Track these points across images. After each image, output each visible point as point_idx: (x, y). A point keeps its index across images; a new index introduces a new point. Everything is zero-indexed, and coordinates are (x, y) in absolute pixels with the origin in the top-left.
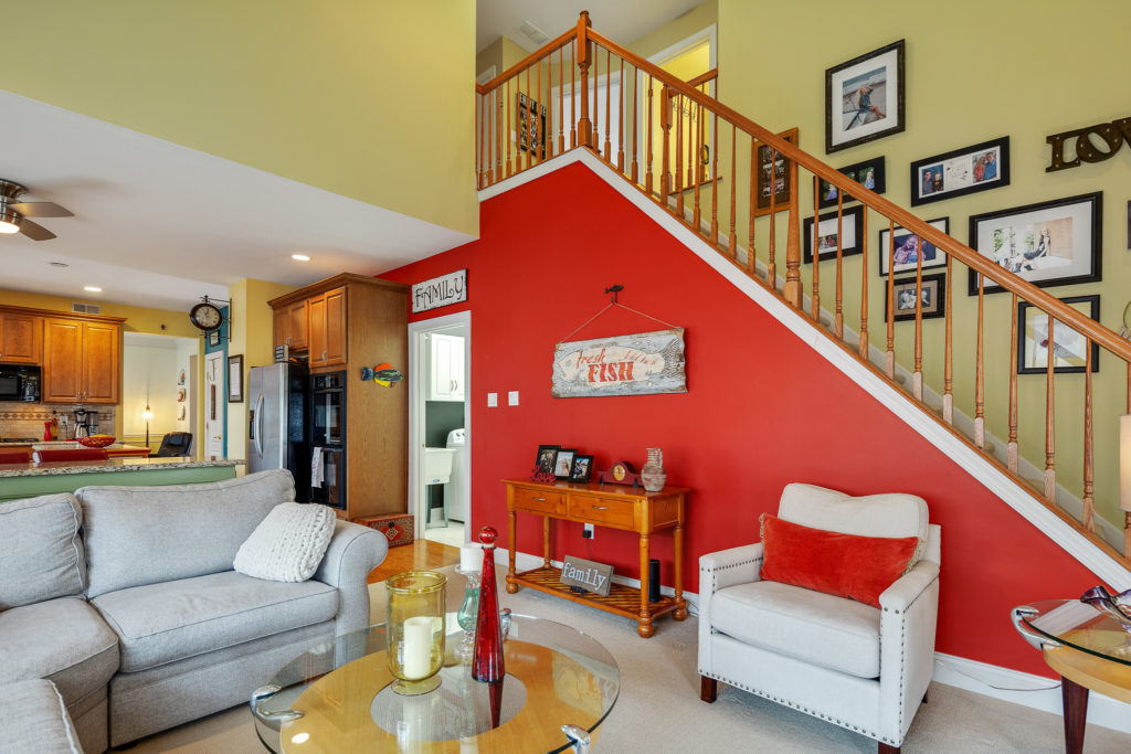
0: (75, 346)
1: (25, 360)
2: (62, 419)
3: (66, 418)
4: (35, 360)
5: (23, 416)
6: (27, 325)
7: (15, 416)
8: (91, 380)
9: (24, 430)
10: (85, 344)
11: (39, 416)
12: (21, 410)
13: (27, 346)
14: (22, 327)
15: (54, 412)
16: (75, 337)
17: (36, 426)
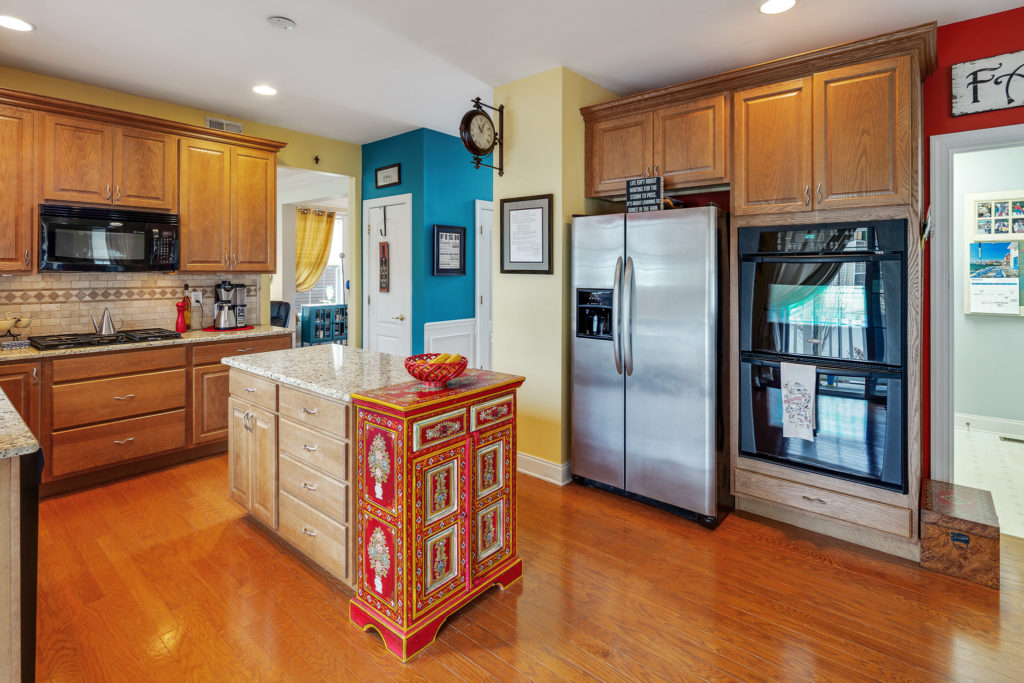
0: (221, 182)
1: (154, 204)
2: (195, 296)
3: (200, 297)
4: (166, 204)
5: (141, 294)
6: (156, 147)
7: (130, 294)
8: (240, 237)
9: (142, 317)
10: (234, 181)
11: (163, 293)
12: (139, 284)
13: (157, 182)
14: (150, 150)
15: (186, 287)
16: (222, 170)
17: (159, 309)
